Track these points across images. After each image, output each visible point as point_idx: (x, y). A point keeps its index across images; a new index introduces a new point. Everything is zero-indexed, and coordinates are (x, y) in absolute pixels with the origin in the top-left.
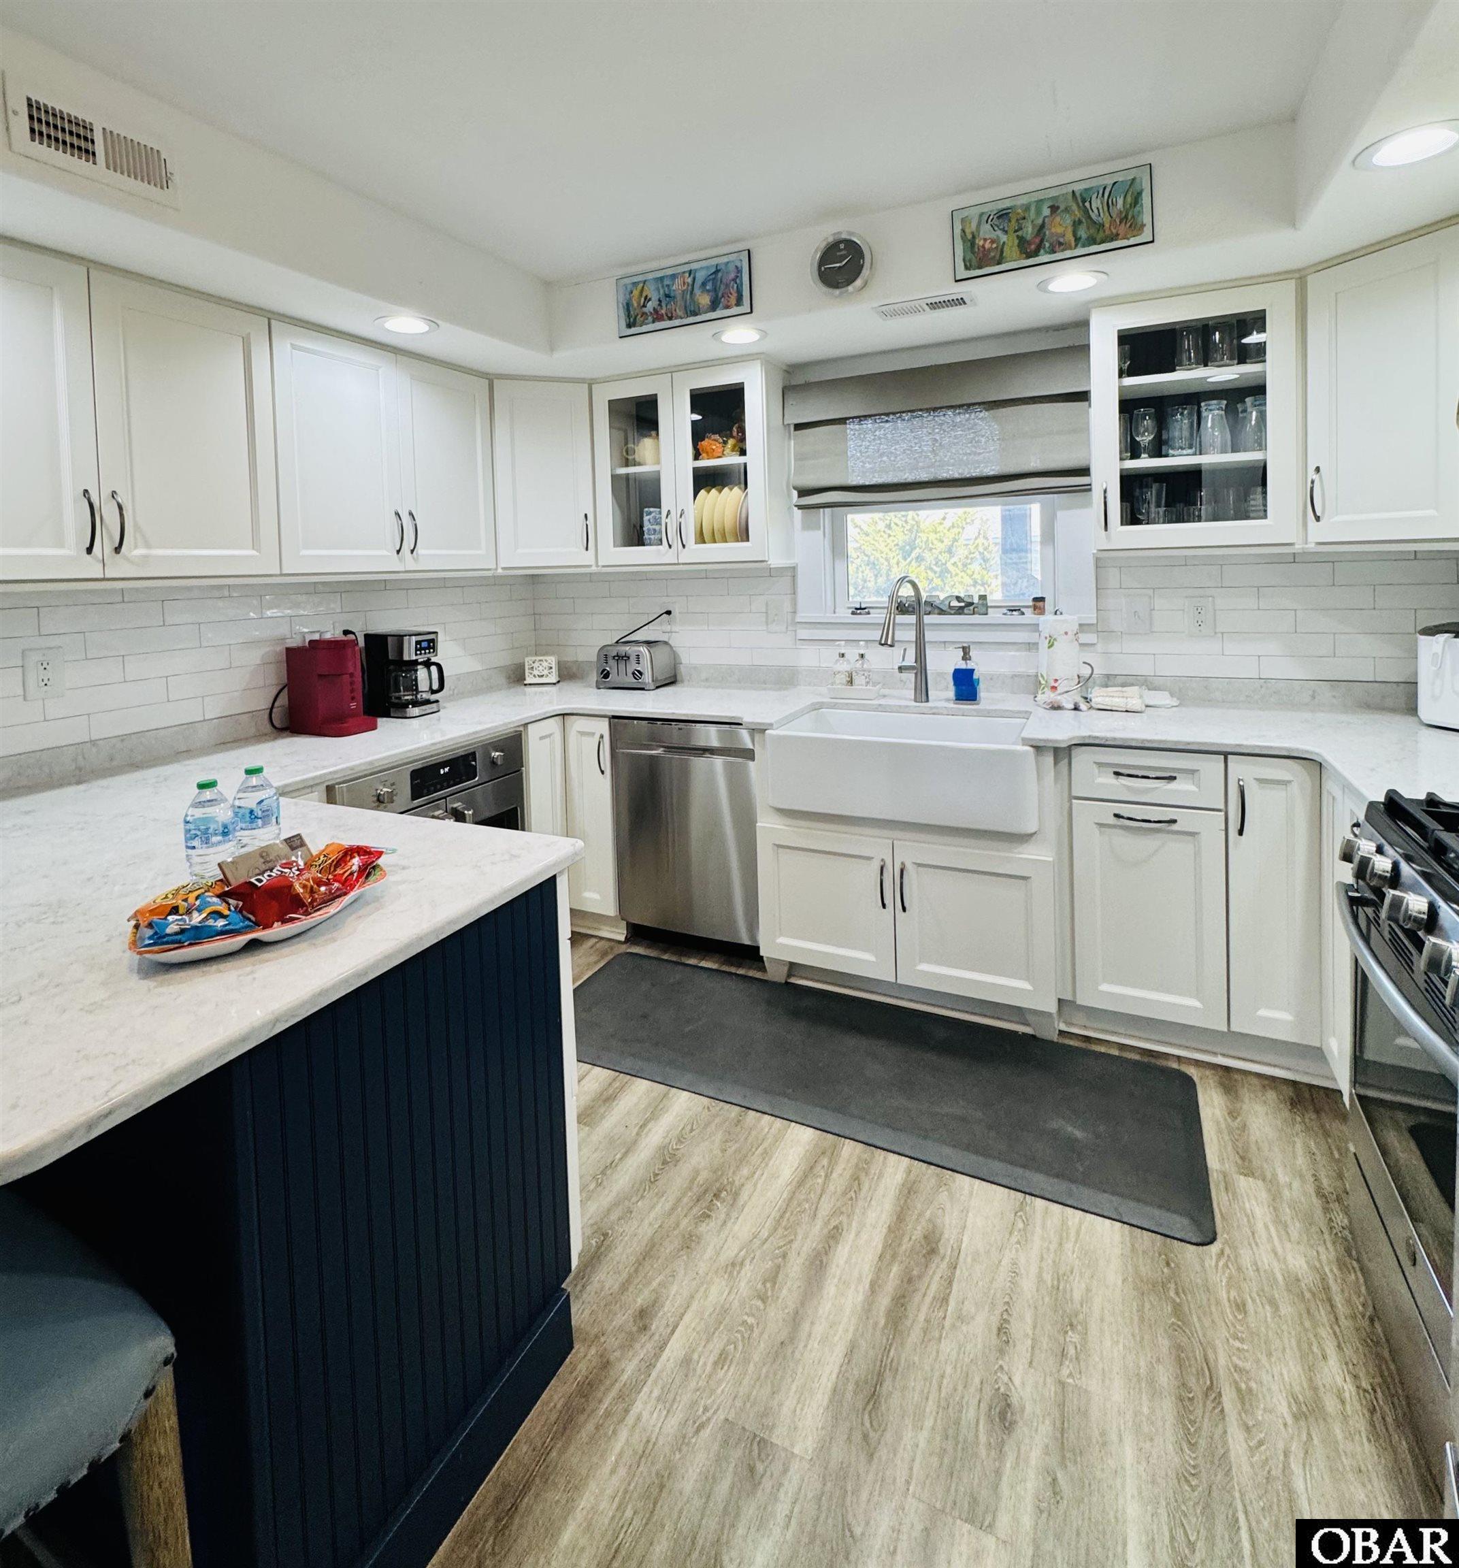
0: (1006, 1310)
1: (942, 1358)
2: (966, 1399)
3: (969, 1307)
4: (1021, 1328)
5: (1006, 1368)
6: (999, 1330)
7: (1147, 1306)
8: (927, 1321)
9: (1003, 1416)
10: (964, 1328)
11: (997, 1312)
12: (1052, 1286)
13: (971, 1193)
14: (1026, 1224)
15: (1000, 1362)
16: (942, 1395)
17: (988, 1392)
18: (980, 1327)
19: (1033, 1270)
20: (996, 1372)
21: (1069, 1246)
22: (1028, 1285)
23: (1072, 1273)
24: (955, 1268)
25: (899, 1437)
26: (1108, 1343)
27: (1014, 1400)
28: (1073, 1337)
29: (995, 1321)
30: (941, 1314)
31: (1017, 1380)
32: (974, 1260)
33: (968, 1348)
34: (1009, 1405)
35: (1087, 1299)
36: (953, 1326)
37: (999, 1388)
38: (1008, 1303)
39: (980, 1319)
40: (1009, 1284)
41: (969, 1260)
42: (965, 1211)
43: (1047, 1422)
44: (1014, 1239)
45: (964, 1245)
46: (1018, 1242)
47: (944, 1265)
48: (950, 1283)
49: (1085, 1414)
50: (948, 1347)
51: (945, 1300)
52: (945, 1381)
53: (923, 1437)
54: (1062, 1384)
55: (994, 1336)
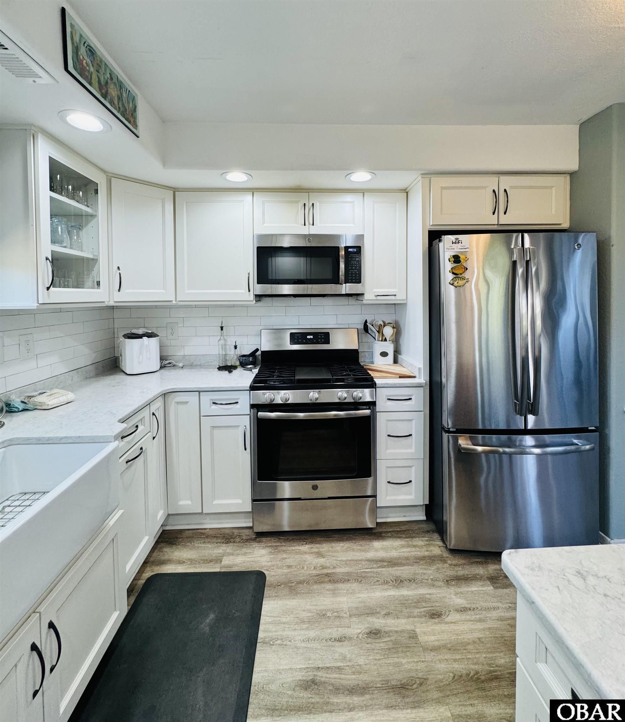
0: (330, 640)
1: (368, 662)
2: (378, 648)
3: (337, 656)
4: (336, 633)
5: (356, 636)
6: (340, 641)
7: (302, 591)
8: (354, 673)
9: (375, 634)
10: (348, 656)
11: (333, 644)
12: (308, 624)
13: (266, 671)
14: (278, 639)
15: (355, 638)
16: (383, 657)
17: (369, 640)
18: (344, 649)
19: (303, 632)
20: (360, 639)
21: (284, 620)
22: (312, 634)
23: (298, 617)
24: (319, 668)
25: (410, 671)
26: (325, 603)
27: (367, 631)
28: (329, 614)
29: (337, 644)
30: (347, 668)
31: (359, 631)
32: (309, 660)
33: (357, 652)
34: (371, 632)
35: (309, 611)
36: (350, 661)
37: (366, 637)
38: (326, 640)
39: (339, 650)
40: (316, 641)
41: (310, 662)
42: (279, 671)
43: (368, 619)
44: (289, 643)
45: (303, 666)
46: (290, 641)
47: (320, 674)
48: (328, 668)
49: (357, 608)
50: (361, 661)
51: (339, 668)
52: (377, 658)
53: (404, 661)
54: (350, 616)
55: (345, 643)
